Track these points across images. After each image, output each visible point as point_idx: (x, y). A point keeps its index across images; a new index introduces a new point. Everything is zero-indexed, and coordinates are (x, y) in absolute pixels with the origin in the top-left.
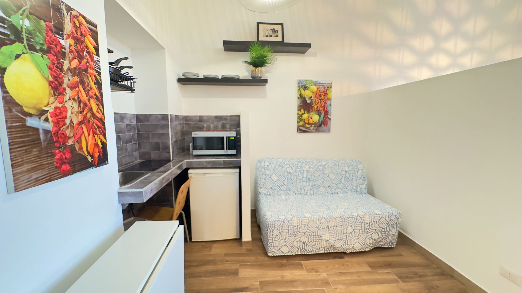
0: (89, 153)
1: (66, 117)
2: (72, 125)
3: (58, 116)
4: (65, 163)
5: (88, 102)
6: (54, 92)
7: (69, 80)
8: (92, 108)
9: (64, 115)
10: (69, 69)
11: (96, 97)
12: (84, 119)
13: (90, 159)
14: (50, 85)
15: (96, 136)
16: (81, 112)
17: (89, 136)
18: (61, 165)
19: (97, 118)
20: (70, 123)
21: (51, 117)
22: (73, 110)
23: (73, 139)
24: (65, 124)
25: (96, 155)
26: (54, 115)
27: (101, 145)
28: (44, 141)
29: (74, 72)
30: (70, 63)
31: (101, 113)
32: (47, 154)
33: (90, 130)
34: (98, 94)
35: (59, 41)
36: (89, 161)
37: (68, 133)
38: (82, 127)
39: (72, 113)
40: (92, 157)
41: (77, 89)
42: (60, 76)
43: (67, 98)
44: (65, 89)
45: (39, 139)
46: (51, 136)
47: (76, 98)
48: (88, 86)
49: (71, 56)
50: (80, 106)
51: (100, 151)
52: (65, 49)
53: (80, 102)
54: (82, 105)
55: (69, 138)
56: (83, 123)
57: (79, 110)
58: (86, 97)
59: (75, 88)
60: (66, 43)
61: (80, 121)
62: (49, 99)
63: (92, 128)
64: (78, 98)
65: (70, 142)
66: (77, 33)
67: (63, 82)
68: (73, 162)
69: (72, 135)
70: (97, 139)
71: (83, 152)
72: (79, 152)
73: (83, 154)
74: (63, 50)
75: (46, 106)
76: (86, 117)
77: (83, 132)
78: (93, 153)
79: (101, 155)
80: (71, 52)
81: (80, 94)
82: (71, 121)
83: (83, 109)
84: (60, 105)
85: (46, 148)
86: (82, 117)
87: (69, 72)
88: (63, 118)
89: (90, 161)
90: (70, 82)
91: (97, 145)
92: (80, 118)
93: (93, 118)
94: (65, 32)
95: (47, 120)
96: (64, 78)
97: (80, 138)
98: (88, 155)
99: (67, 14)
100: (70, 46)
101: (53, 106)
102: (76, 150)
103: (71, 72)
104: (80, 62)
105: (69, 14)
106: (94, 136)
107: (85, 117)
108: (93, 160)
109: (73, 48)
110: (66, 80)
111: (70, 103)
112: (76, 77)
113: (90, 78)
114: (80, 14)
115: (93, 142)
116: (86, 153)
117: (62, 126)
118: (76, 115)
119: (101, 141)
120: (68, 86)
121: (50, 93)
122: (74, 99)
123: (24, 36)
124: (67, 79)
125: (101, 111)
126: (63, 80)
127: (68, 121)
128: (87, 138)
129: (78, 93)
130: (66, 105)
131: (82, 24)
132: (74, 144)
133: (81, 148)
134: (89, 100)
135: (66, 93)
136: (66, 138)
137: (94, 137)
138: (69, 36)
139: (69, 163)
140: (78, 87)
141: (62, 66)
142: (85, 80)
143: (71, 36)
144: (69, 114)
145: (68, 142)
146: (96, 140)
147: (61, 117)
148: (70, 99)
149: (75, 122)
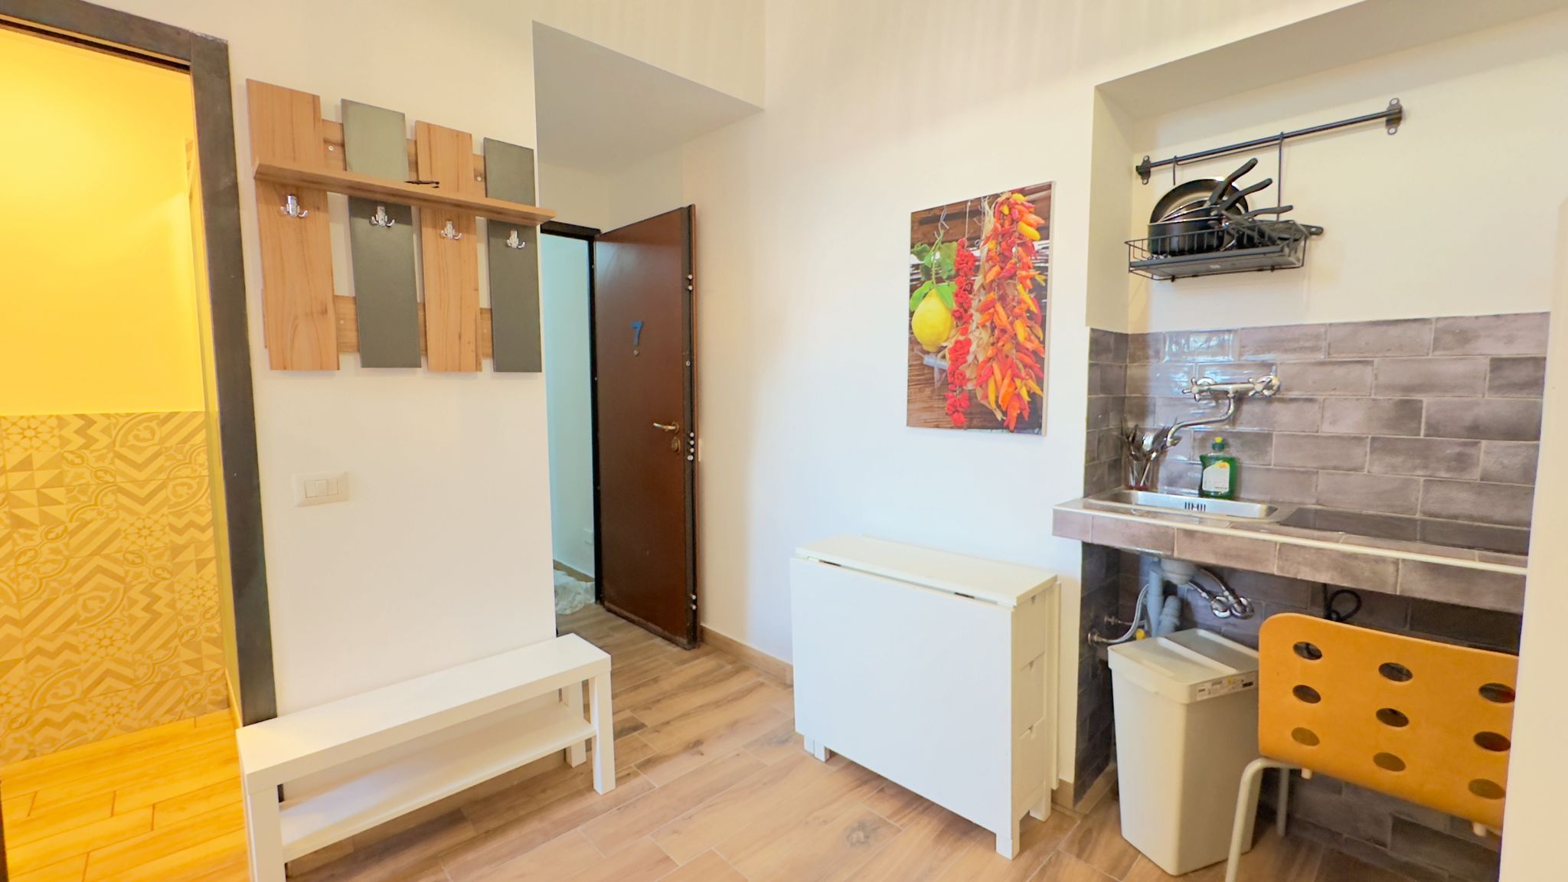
0: (999, 406)
1: (968, 352)
2: (976, 362)
3: (957, 351)
4: (958, 411)
5: (1009, 327)
6: (957, 324)
7: (980, 301)
8: (1015, 334)
9: (966, 350)
10: (983, 286)
11: (1028, 315)
12: (997, 354)
13: (999, 416)
14: (953, 315)
15: (1018, 382)
16: (993, 344)
17: (1003, 379)
18: (954, 413)
19: (1026, 351)
20: (973, 361)
21: (950, 354)
22: (981, 342)
23: (975, 382)
24: (965, 362)
25: (1015, 413)
26: (954, 350)
27: (1026, 398)
28: (938, 381)
29: (987, 288)
30: (985, 277)
31: (1037, 341)
32: (940, 395)
33: (1007, 371)
34: (1033, 308)
35: (972, 254)
36: (996, 418)
37: (968, 374)
38: (992, 367)
39: (978, 346)
40: (1004, 413)
41: (992, 310)
42: (967, 301)
43: (973, 326)
44: (971, 316)
45: (933, 378)
46: (946, 376)
47: (988, 324)
48: (1013, 300)
49: (987, 266)
50: (993, 335)
51: (1022, 407)
52: (979, 261)
53: (993, 329)
54: (997, 332)
55: (969, 380)
56: (994, 360)
57: (992, 340)
58: (1006, 318)
59: (989, 309)
60: (982, 252)
61: (990, 356)
62: (950, 331)
63: (1011, 367)
64: (992, 322)
65: (970, 386)
66: (1002, 226)
67: (969, 307)
68: (971, 413)
69: (973, 376)
70: (1018, 387)
71: (989, 403)
72: (982, 402)
73: (987, 405)
74: (977, 263)
75: (945, 341)
76: (1002, 350)
77: (993, 373)
78: (1007, 408)
79: (1026, 415)
80: (989, 259)
81: (996, 317)
82: (976, 357)
83: (998, 339)
84: (962, 338)
85: (939, 389)
86: (994, 351)
87: (982, 290)
88: (964, 353)
89: (1000, 419)
90: (981, 304)
91: (1019, 396)
92: (990, 353)
93: (1017, 351)
94: (983, 237)
95: (944, 357)
96: (972, 301)
97: (986, 381)
98: (998, 410)
99: (990, 208)
100: (989, 250)
101: (953, 341)
102: (976, 398)
103: (984, 289)
104: (1002, 268)
105: (993, 205)
106: (1012, 380)
107: (999, 351)
108: (1004, 418)
109: (992, 254)
110: (975, 304)
111: (977, 333)
112: (992, 294)
113: (1020, 287)
114: (1013, 192)
115: (1011, 390)
116: (993, 406)
117: (962, 364)
118: (984, 348)
119: (1028, 392)
120: (977, 311)
121: (952, 323)
122: (984, 326)
123: (933, 270)
124: (977, 301)
125: (1039, 338)
126: (971, 304)
127: (970, 358)
128: (999, 383)
129: (993, 314)
130: (971, 337)
131: (1017, 204)
132: (975, 390)
133: (986, 397)
134: (1012, 323)
135: (973, 321)
136: (964, 380)
137: (1014, 381)
138: (988, 239)
139: (964, 414)
140: (994, 307)
141: (972, 285)
142: (1010, 292)
143: (995, 234)
144: (973, 348)
145: (966, 385)
146: (1016, 388)
147: (962, 352)
148: (977, 328)
149: (981, 359)
